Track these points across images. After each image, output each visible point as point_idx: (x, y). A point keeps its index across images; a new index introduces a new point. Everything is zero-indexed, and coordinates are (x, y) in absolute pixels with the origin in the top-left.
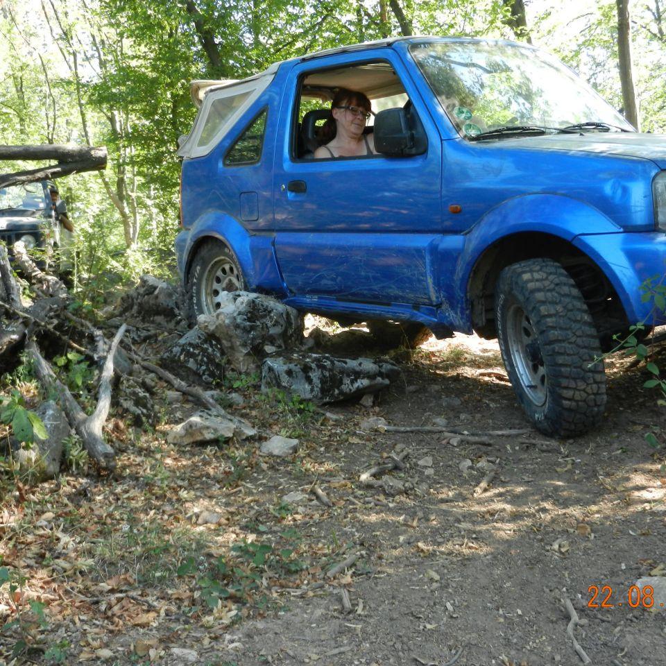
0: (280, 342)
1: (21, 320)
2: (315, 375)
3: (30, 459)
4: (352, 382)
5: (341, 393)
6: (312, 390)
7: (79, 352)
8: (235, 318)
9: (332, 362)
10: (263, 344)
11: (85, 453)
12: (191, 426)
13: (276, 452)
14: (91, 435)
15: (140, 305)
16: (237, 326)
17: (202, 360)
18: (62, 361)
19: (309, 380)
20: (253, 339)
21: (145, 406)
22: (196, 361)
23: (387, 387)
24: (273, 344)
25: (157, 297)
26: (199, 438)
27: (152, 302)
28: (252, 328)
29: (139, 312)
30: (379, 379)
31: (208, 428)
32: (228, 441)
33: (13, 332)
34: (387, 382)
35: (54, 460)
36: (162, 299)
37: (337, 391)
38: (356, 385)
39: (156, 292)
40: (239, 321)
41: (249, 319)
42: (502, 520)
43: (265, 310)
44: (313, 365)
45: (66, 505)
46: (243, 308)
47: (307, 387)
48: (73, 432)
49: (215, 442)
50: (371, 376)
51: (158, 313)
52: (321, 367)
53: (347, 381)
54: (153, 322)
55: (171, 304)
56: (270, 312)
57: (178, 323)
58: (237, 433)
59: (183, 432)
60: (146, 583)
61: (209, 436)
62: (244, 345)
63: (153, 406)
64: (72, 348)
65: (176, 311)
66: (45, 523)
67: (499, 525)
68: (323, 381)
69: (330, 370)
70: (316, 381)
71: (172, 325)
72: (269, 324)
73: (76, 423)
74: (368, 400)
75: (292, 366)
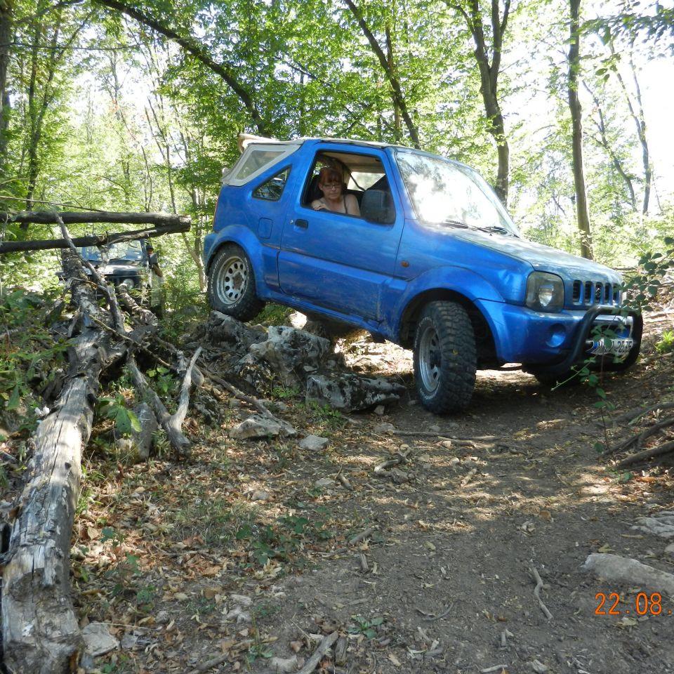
0: (315, 363)
1: (124, 342)
2: (348, 390)
3: (128, 446)
4: (373, 396)
5: (365, 404)
6: (345, 401)
7: (165, 367)
8: (282, 346)
9: (360, 381)
10: (303, 364)
11: (168, 443)
12: (247, 425)
13: (311, 447)
14: (173, 430)
15: (211, 333)
16: (284, 352)
17: (257, 376)
18: (152, 373)
19: (343, 393)
20: (296, 361)
21: (213, 410)
22: (252, 376)
23: (397, 401)
24: (310, 365)
25: (223, 327)
26: (253, 435)
27: (219, 331)
28: (295, 353)
29: (210, 339)
30: (392, 395)
31: (260, 427)
32: (275, 437)
33: (118, 351)
34: (398, 397)
35: (145, 447)
36: (227, 329)
37: (362, 403)
38: (376, 399)
39: (223, 324)
40: (285, 348)
41: (293, 346)
42: (483, 506)
43: (304, 339)
44: (347, 383)
45: (154, 482)
46: (287, 338)
47: (342, 398)
48: (160, 427)
49: (265, 438)
50: (387, 393)
51: (223, 340)
52: (353, 384)
53: (369, 395)
54: (220, 346)
55: (234, 333)
56: (308, 341)
57: (238, 347)
58: (282, 432)
59: (241, 430)
60: (213, 543)
61: (260, 433)
62: (289, 366)
63: (219, 409)
64: (161, 364)
65: (237, 338)
66: (137, 495)
67: (480, 509)
68: (353, 394)
69: (359, 387)
70: (348, 394)
71: (233, 349)
72: (308, 350)
73: (162, 420)
74: (380, 410)
75: (331, 382)
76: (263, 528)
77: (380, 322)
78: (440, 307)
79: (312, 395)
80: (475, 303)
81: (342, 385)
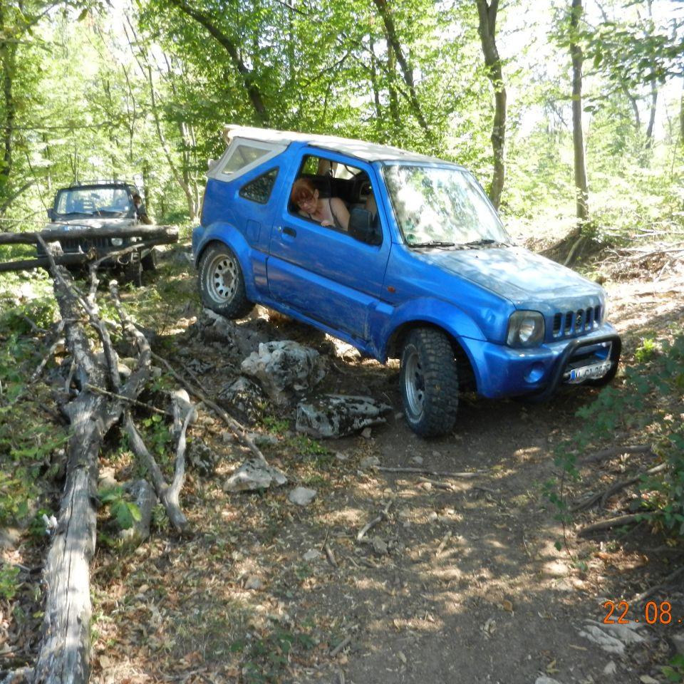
0: (305, 382)
1: (120, 403)
2: (336, 419)
3: (129, 536)
4: (360, 422)
5: (352, 429)
6: (333, 430)
7: (160, 414)
8: (272, 368)
9: (348, 409)
10: (293, 383)
11: (167, 519)
12: (240, 480)
13: (300, 502)
14: (171, 504)
15: (203, 332)
16: (274, 373)
17: (248, 404)
18: (148, 423)
19: (331, 423)
20: (287, 381)
21: (208, 460)
22: (244, 404)
23: (383, 424)
24: (300, 384)
25: (215, 328)
26: (246, 488)
27: (212, 331)
28: (285, 374)
29: (202, 338)
30: (379, 419)
31: (252, 482)
32: (266, 490)
33: (115, 415)
34: (384, 420)
35: (146, 527)
36: (218, 329)
37: (349, 429)
38: (363, 423)
39: (214, 324)
40: (275, 369)
41: (283, 368)
42: (452, 589)
43: (294, 360)
44: (335, 412)
45: (155, 573)
46: (278, 359)
47: (330, 428)
48: (158, 501)
49: (257, 491)
50: (373, 417)
51: (216, 340)
52: (340, 413)
53: (357, 421)
54: (212, 346)
55: (226, 334)
56: (298, 362)
57: (231, 348)
58: (273, 482)
59: (235, 484)
60: (211, 659)
61: (252, 487)
62: (280, 385)
63: (213, 457)
64: (155, 412)
65: (229, 339)
66: (141, 596)
67: (450, 594)
68: (341, 422)
69: (347, 415)
70: (336, 424)
71: (226, 350)
72: (297, 370)
73: (160, 492)
74: (367, 433)
75: (320, 413)
76: (255, 633)
77: (368, 342)
78: (425, 337)
79: (302, 423)
80: (458, 340)
81: (330, 415)
